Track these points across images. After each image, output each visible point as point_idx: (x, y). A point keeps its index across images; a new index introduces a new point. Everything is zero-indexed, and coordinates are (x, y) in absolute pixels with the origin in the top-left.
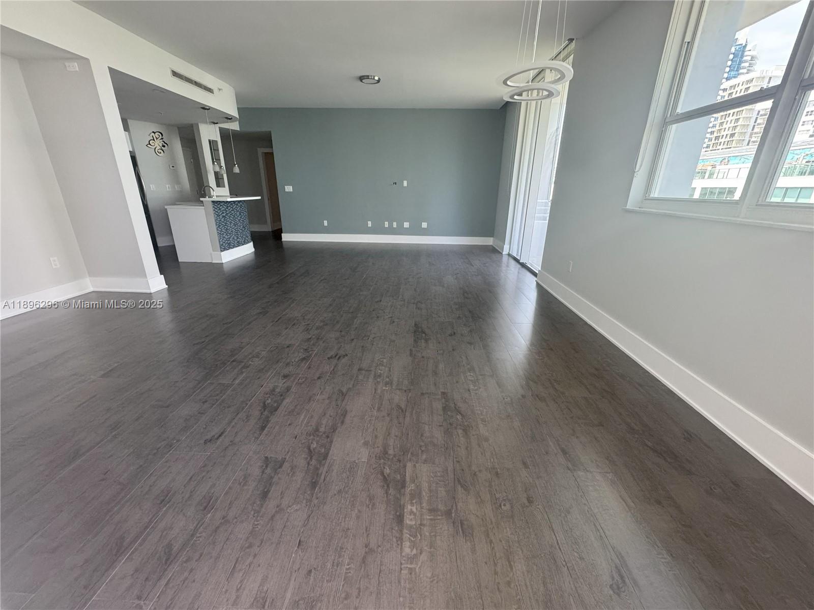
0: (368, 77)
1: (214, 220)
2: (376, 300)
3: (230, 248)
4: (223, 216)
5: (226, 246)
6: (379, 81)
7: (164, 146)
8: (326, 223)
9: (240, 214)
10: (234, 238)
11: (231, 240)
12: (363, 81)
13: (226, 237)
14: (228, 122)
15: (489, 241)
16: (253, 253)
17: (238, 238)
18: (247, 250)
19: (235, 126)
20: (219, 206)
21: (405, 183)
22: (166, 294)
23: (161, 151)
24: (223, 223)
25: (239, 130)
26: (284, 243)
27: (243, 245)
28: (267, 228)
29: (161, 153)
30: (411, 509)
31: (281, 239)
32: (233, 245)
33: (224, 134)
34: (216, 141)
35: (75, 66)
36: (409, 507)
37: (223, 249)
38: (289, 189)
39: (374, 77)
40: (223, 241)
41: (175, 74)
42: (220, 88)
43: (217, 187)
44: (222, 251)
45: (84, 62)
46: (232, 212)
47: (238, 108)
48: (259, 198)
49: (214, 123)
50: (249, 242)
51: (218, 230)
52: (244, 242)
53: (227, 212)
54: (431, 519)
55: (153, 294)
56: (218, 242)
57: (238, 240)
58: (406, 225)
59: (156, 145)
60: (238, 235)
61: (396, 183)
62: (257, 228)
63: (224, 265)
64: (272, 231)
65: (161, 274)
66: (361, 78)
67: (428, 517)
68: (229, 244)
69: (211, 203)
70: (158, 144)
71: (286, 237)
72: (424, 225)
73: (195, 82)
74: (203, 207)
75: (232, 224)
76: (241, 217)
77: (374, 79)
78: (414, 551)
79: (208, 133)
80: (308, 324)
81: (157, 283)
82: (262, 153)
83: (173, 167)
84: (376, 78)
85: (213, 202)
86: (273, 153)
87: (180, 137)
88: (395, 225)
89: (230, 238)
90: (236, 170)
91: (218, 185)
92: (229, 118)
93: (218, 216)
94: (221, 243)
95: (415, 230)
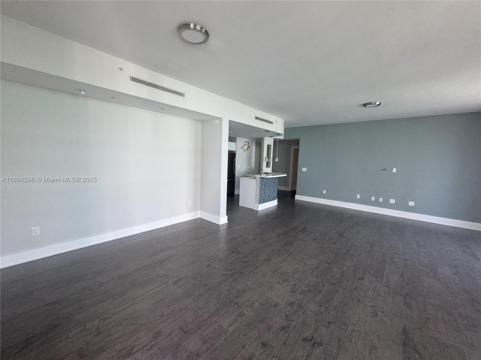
0: (370, 103)
1: (259, 187)
3: (264, 202)
4: (264, 185)
5: (262, 200)
6: (379, 105)
8: (325, 192)
9: (274, 184)
10: (267, 197)
11: (265, 198)
12: (366, 106)
13: (263, 196)
14: (277, 136)
16: (276, 207)
17: (269, 197)
18: (273, 204)
19: (282, 137)
20: (263, 180)
21: (395, 170)
22: (226, 227)
24: (263, 189)
27: (272, 201)
28: (289, 189)
31: (295, 198)
32: (266, 200)
33: (275, 141)
34: (271, 145)
35: (217, 122)
37: (261, 202)
38: (304, 169)
39: (376, 102)
40: (262, 198)
41: (256, 118)
42: (277, 121)
44: (259, 204)
45: (220, 119)
46: (270, 183)
47: (285, 129)
48: (286, 175)
49: (272, 137)
50: (275, 199)
51: (260, 192)
52: (273, 199)
53: (267, 183)
55: (220, 226)
56: (259, 199)
57: (270, 198)
58: (392, 201)
60: (270, 195)
61: (385, 170)
63: (259, 212)
64: (291, 191)
65: (227, 215)
66: (365, 105)
68: (264, 200)
69: (260, 178)
71: (297, 197)
72: (412, 204)
73: (265, 120)
74: (256, 180)
75: (268, 189)
76: (274, 185)
77: (375, 104)
79: (268, 141)
81: (224, 220)
82: (294, 149)
83: (250, 157)
84: (378, 103)
85: (261, 177)
86: (299, 149)
87: (256, 143)
88: (381, 200)
89: (265, 197)
90: (277, 160)
91: (267, 167)
92: (278, 134)
93: (262, 185)
94: (260, 199)
95: (402, 206)
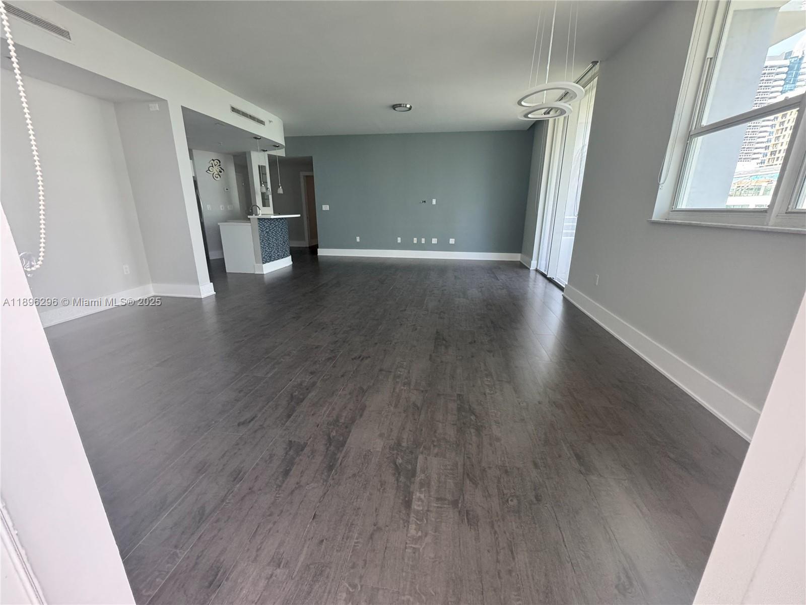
0: (400, 105)
1: (259, 236)
2: (401, 309)
3: (271, 261)
4: (267, 232)
5: (267, 259)
6: (410, 108)
7: (221, 172)
8: (358, 239)
9: (281, 230)
10: (274, 252)
11: (272, 253)
12: (396, 109)
13: (268, 251)
14: (275, 150)
15: (517, 257)
16: (291, 266)
17: (278, 252)
18: (286, 263)
19: (281, 153)
20: (263, 223)
21: (434, 202)
22: (214, 299)
23: (219, 176)
24: (266, 238)
25: (284, 156)
26: (319, 257)
27: (282, 258)
28: (305, 244)
29: (217, 178)
30: (420, 497)
31: (317, 254)
32: (273, 258)
33: (272, 160)
34: (265, 167)
35: (155, 107)
36: (418, 494)
37: (265, 261)
38: (326, 208)
39: (406, 105)
40: (266, 254)
41: (234, 110)
42: (270, 120)
43: (263, 206)
44: (264, 263)
45: (162, 102)
46: (275, 228)
47: (285, 138)
48: (299, 216)
49: (264, 151)
50: (288, 256)
51: (261, 244)
52: (284, 255)
53: (271, 228)
54: (438, 507)
55: (203, 300)
56: (261, 256)
57: (278, 253)
58: (434, 241)
59: (215, 171)
60: (279, 249)
61: (425, 201)
62: (296, 244)
63: (265, 276)
64: (309, 247)
65: (211, 282)
66: (394, 107)
67: (435, 505)
68: (270, 257)
69: (257, 220)
70: (216, 170)
71: (321, 252)
72: (452, 241)
73: (250, 116)
74: (250, 224)
75: (274, 239)
76: (282, 233)
77: (406, 107)
78: (420, 534)
79: (259, 159)
80: (336, 329)
81: (207, 290)
82: (304, 176)
83: (227, 190)
84: (408, 106)
85: (258, 219)
86: (313, 176)
87: (235, 164)
88: (423, 241)
89: (271, 251)
90: (280, 191)
91: (264, 205)
92: (276, 146)
93: (262, 231)
94: (264, 256)
95: (444, 246)
